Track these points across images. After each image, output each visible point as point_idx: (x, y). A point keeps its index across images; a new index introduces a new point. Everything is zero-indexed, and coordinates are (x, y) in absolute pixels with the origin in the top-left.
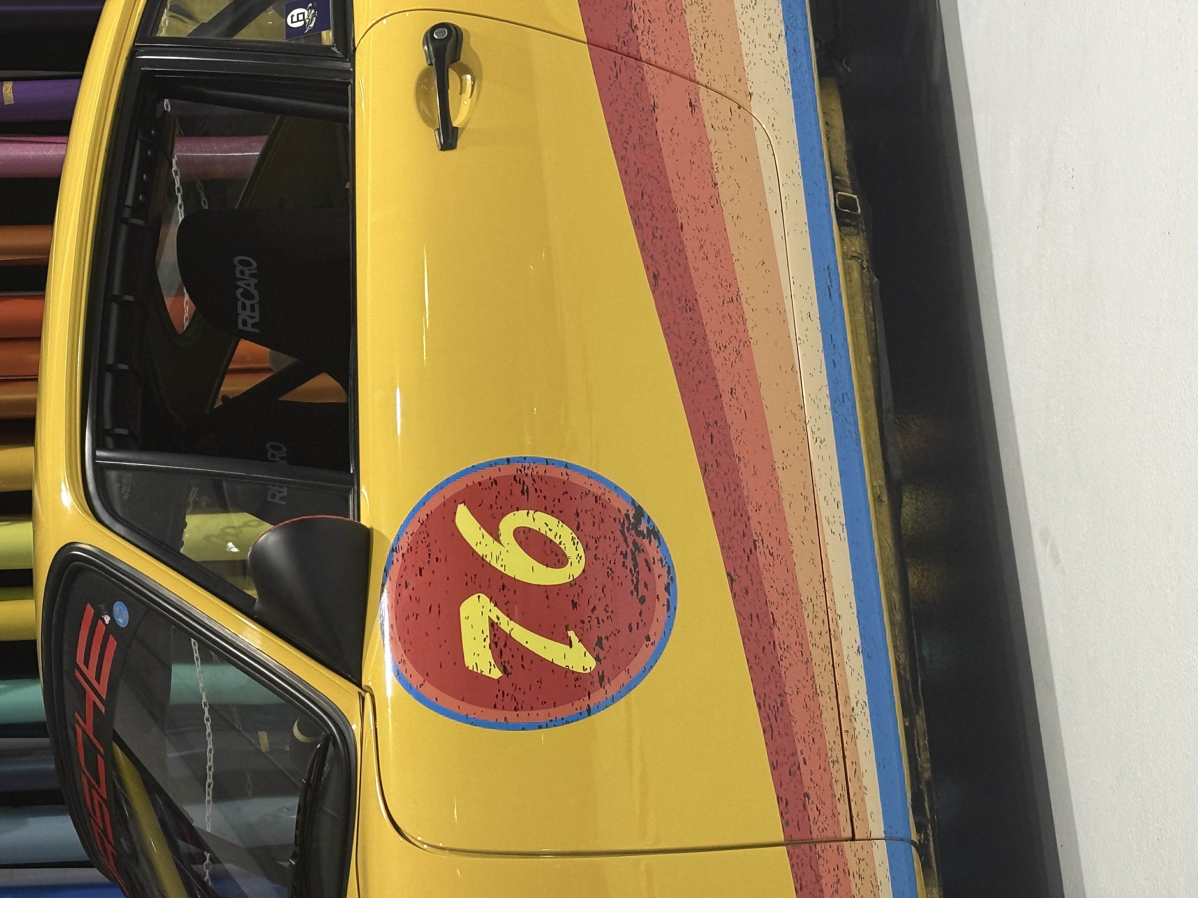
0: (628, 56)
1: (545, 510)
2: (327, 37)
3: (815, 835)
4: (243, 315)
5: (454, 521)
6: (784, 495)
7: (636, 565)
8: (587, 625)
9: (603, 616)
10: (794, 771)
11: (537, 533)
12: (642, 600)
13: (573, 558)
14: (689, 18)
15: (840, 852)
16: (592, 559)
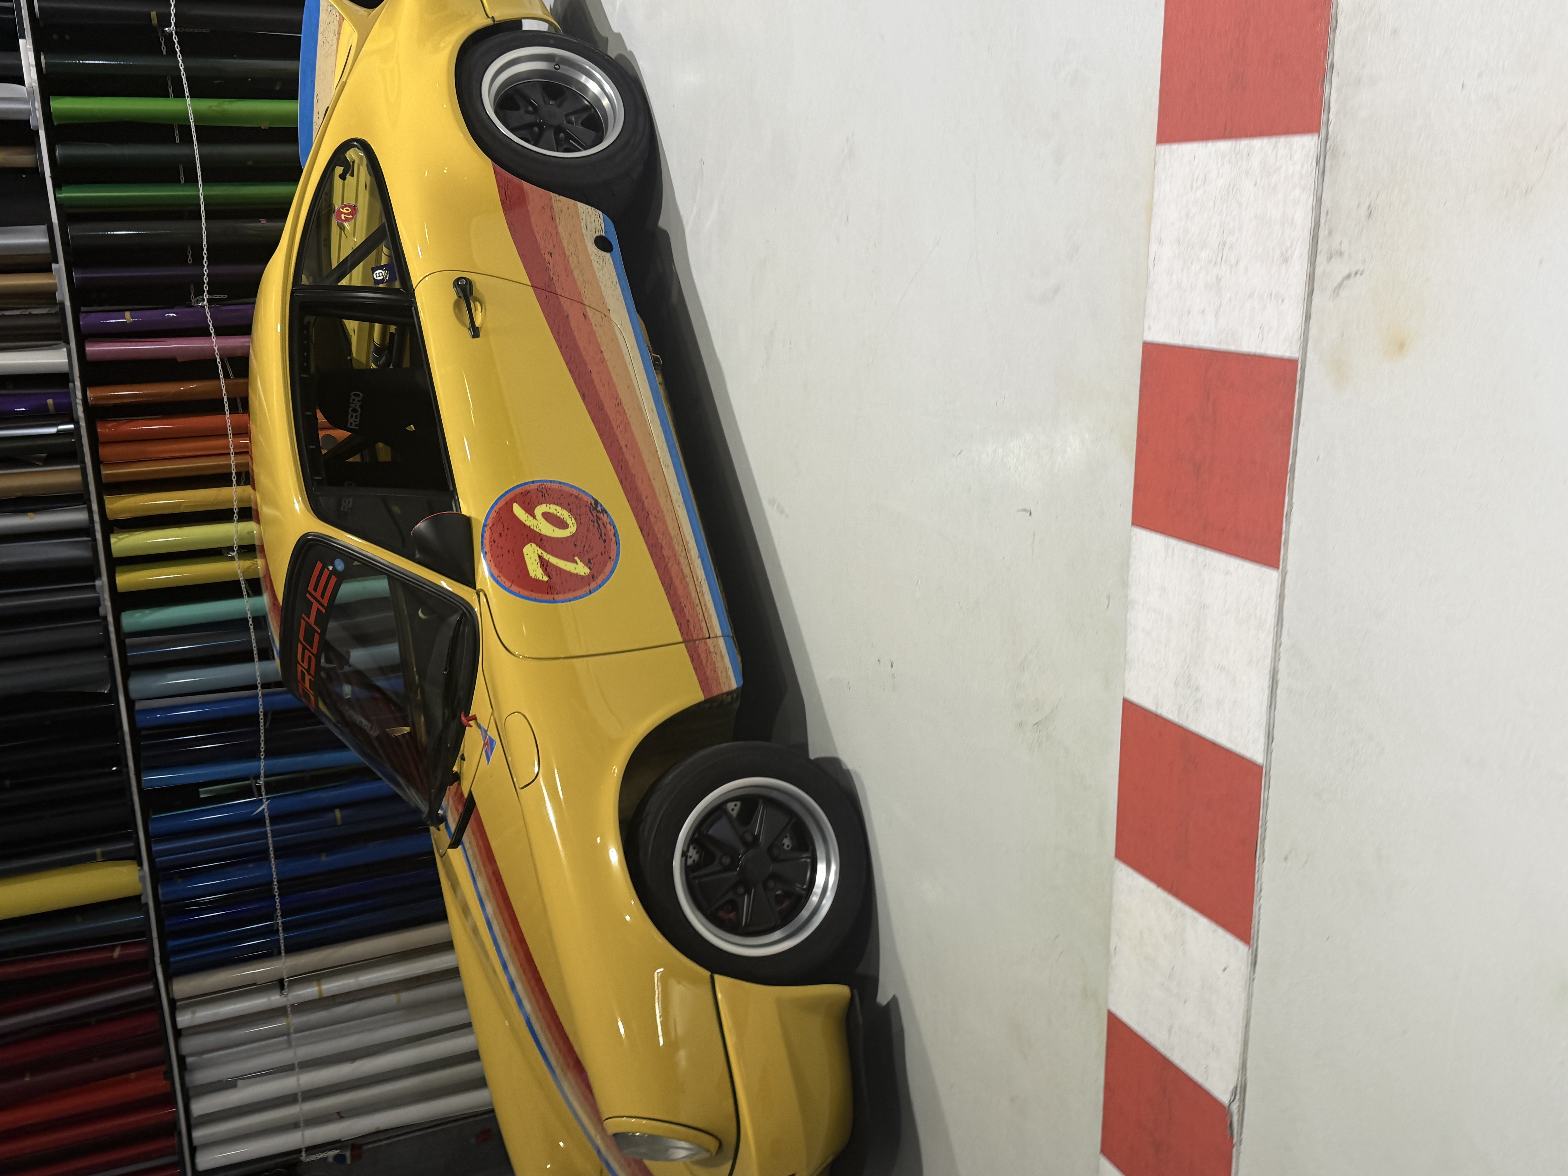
0: (552, 292)
1: (554, 503)
2: (397, 285)
3: (695, 637)
4: (351, 420)
5: (512, 511)
6: (656, 491)
7: (599, 526)
8: (582, 554)
9: (588, 549)
10: (681, 611)
11: (552, 514)
12: (605, 541)
13: (571, 525)
14: (575, 274)
15: (706, 644)
16: (579, 524)
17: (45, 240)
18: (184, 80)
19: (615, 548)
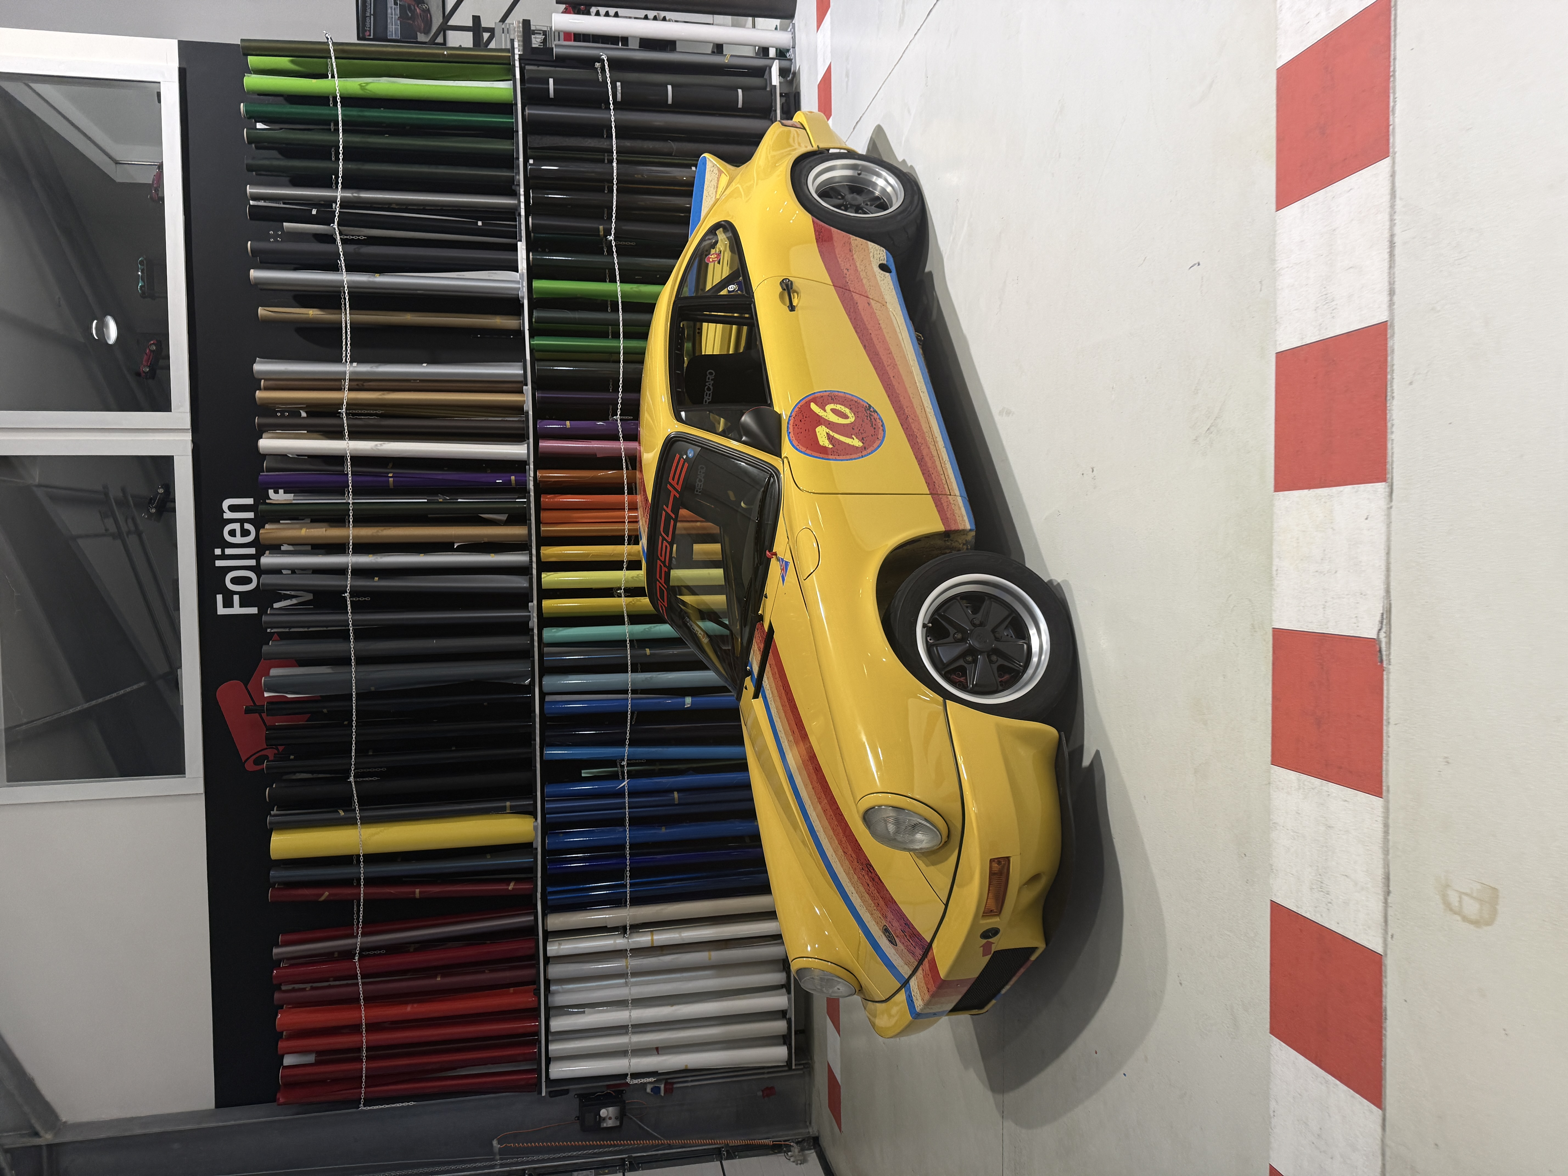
0: (846, 289)
1: (840, 404)
3: (939, 493)
5: (810, 407)
7: (871, 420)
8: (858, 434)
9: (863, 432)
10: (930, 476)
11: (838, 410)
12: (875, 428)
13: (850, 417)
15: (947, 497)
16: (857, 417)
17: (521, 372)
18: (617, 270)
19: (882, 434)
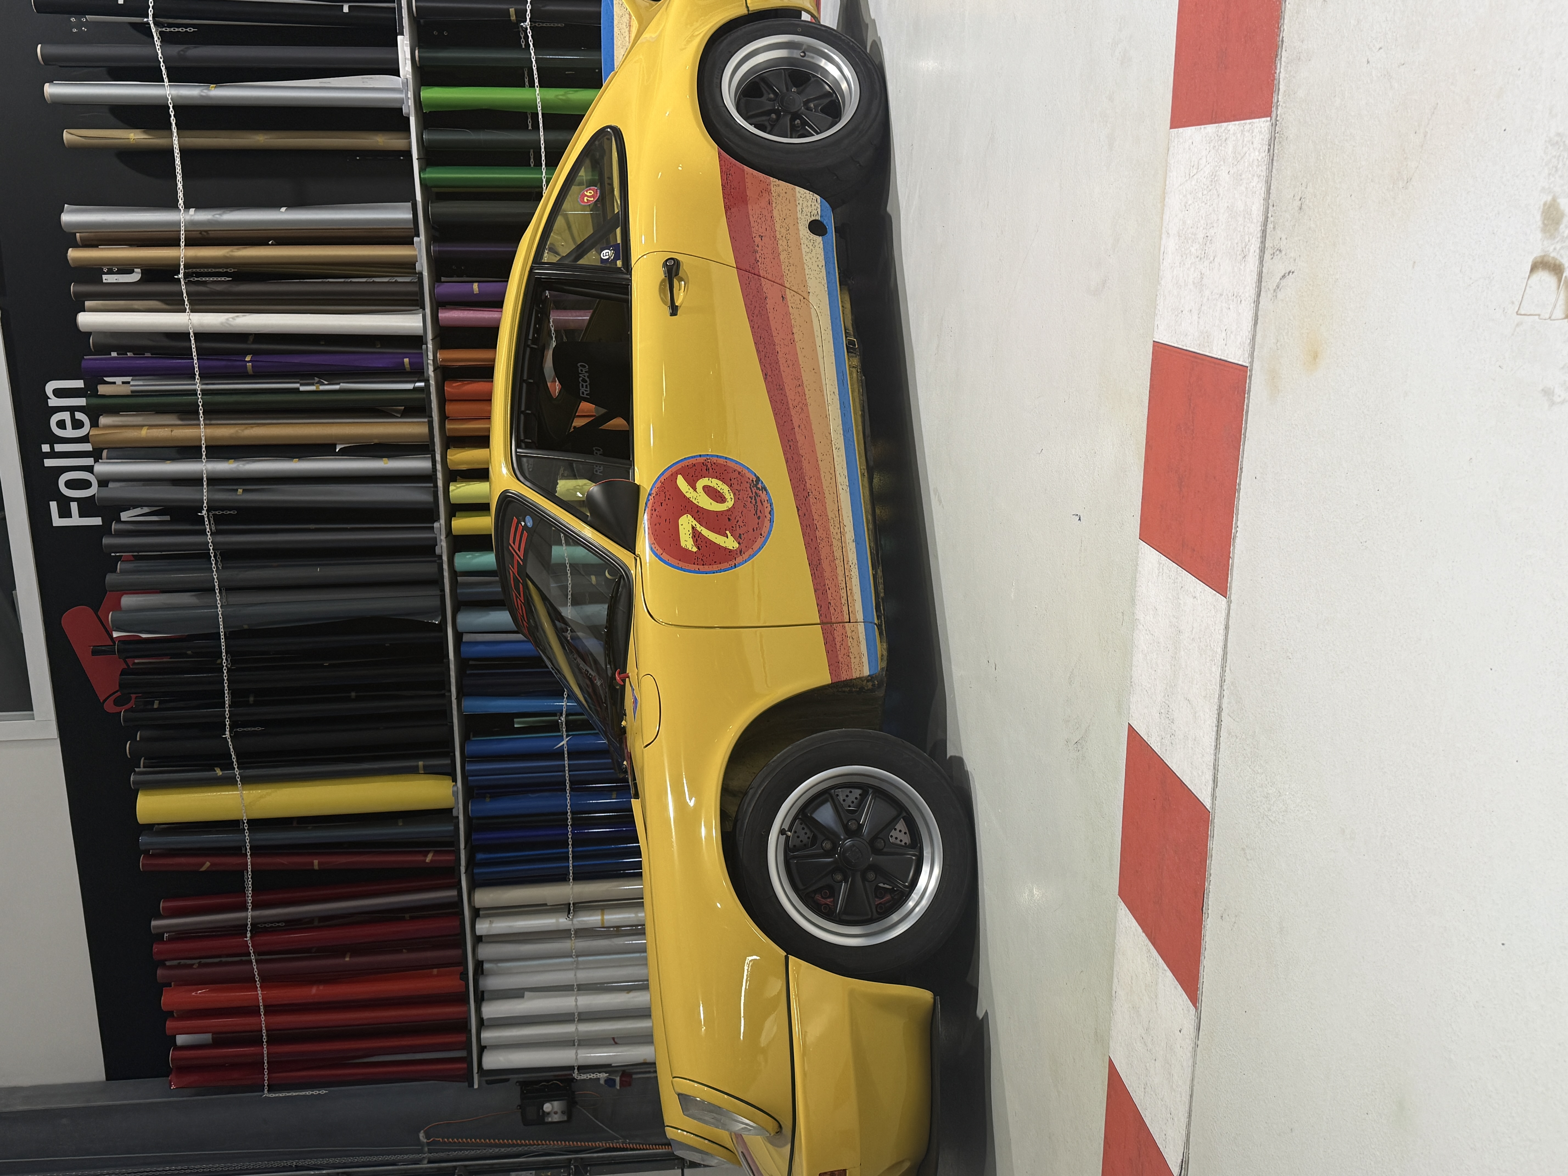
1: (716, 478)
2: (619, 263)
3: (833, 620)
4: (582, 390)
5: (676, 482)
6: (822, 472)
7: (756, 503)
8: (734, 528)
9: (742, 524)
10: (825, 592)
11: (713, 488)
12: (759, 518)
13: (729, 500)
14: (782, 257)
15: (844, 627)
16: (737, 499)
17: (410, 216)
18: (535, 69)
19: (768, 526)
